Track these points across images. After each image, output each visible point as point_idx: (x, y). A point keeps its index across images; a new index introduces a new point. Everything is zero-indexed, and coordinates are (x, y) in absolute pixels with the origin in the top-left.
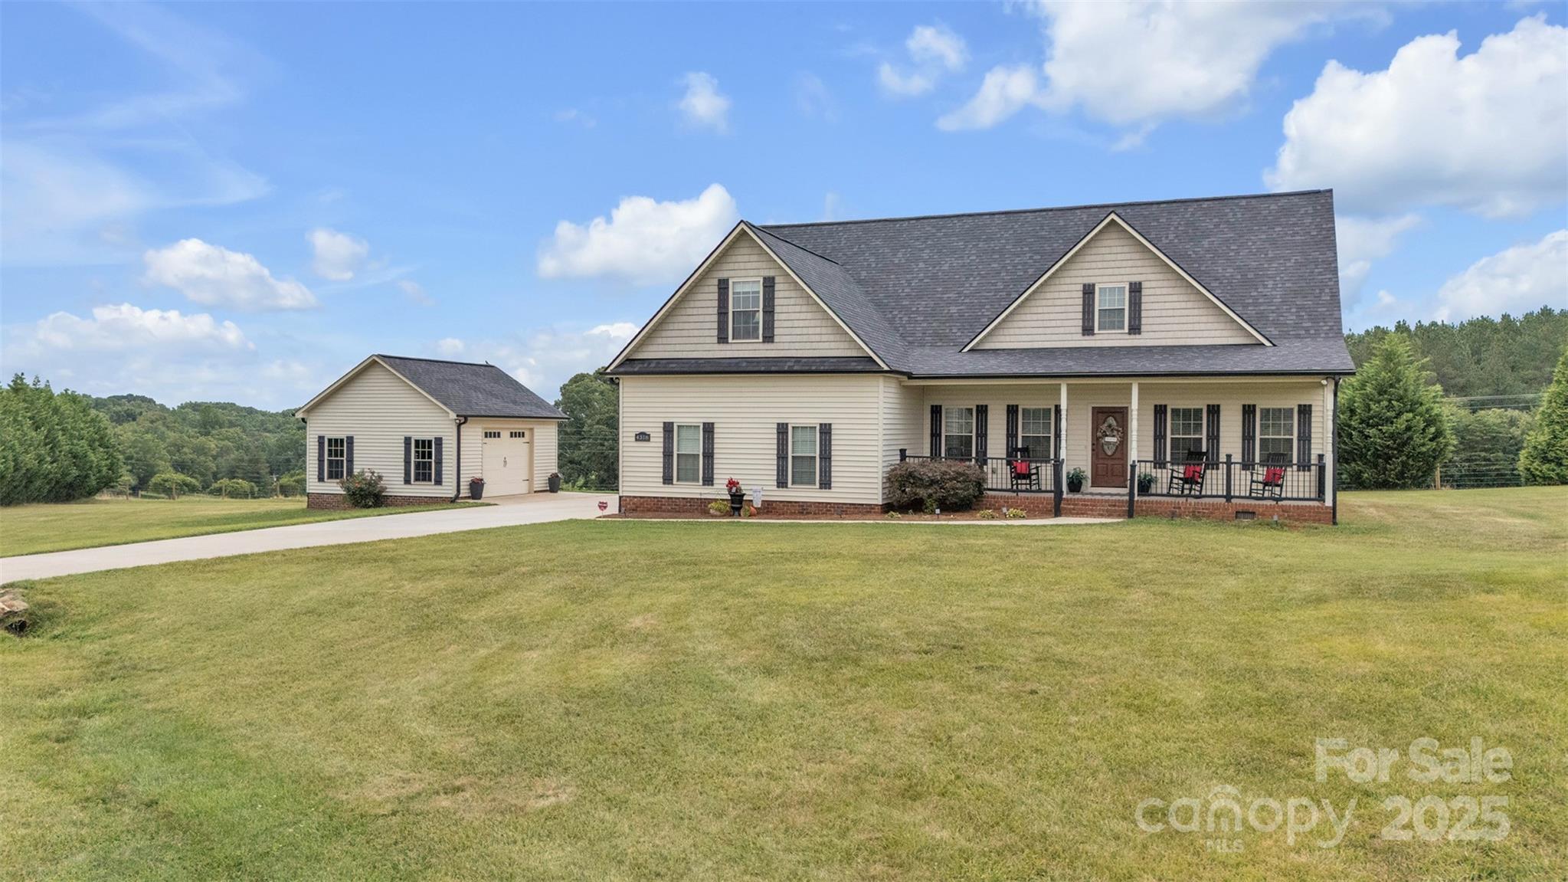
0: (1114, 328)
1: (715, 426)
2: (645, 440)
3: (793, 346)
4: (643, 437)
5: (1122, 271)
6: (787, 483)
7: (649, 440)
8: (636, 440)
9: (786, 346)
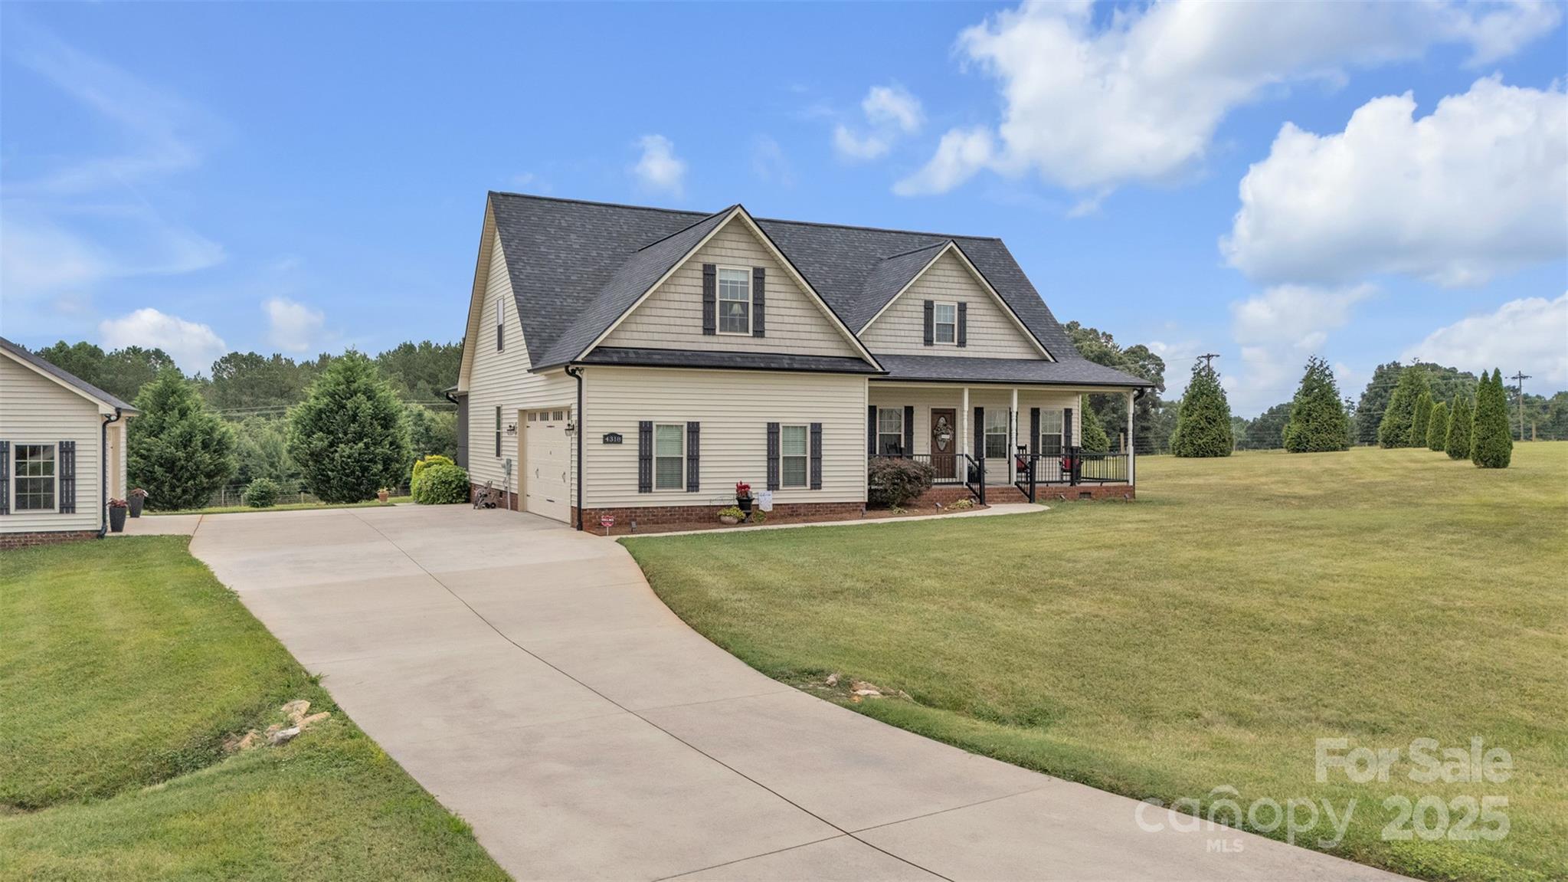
0: (946, 341)
1: (701, 425)
2: (617, 443)
3: (783, 343)
4: (612, 439)
5: (953, 292)
6: (778, 485)
7: (621, 442)
8: (605, 442)
9: (777, 342)
